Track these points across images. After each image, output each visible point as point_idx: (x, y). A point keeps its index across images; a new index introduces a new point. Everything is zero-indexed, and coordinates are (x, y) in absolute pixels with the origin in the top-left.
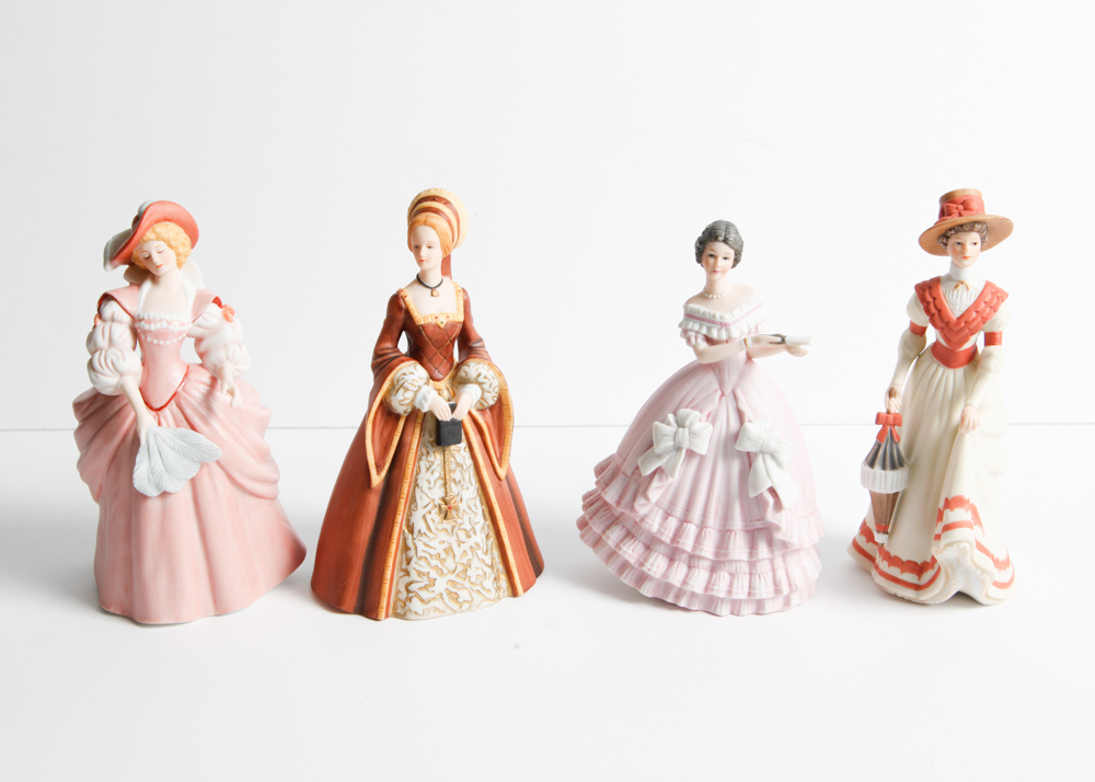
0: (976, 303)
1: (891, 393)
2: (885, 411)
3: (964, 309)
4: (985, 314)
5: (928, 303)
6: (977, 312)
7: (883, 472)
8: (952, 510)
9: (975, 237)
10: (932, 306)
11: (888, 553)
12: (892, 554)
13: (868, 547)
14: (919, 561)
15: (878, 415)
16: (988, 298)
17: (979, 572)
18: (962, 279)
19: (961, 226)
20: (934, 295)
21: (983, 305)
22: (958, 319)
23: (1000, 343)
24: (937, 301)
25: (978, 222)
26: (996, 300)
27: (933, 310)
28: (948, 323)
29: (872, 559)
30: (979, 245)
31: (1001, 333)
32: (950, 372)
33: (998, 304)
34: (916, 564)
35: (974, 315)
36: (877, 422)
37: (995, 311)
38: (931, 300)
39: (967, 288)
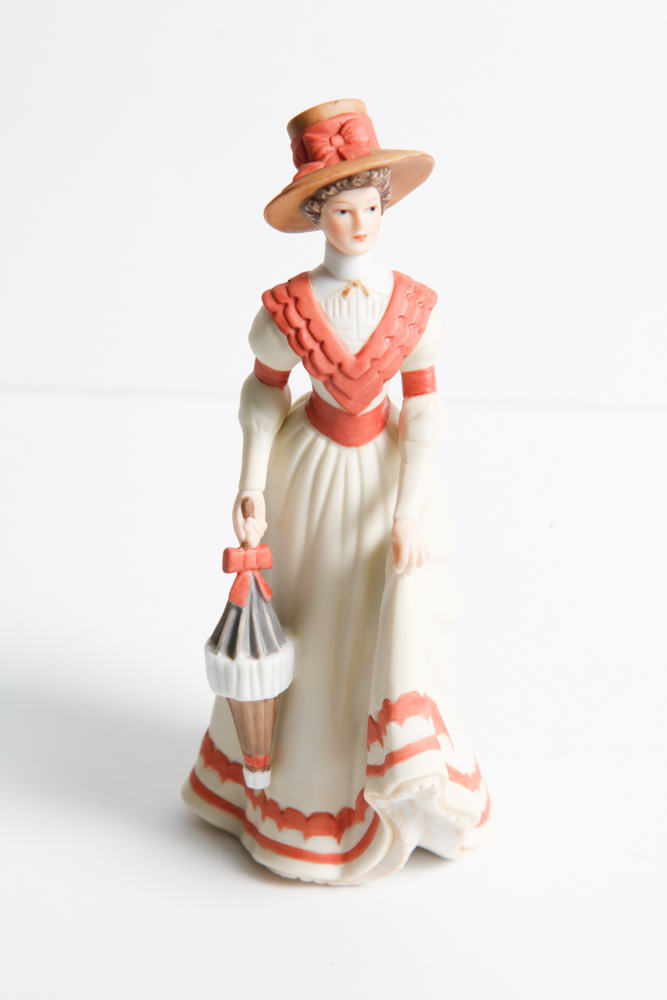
0: (386, 319)
1: (244, 506)
2: (237, 545)
3: (365, 335)
4: (404, 341)
5: (298, 330)
6: (391, 337)
7: (254, 662)
8: (401, 723)
9: (371, 195)
10: (305, 335)
11: (273, 804)
12: (283, 804)
13: (227, 790)
14: (334, 810)
15: (227, 553)
16: (404, 308)
17: (453, 819)
18: (354, 278)
19: (350, 178)
20: (307, 314)
21: (397, 324)
22: (359, 355)
23: (434, 389)
24: (312, 325)
25: (377, 169)
26: (418, 310)
27: (310, 343)
28: (340, 366)
29: (238, 812)
30: (378, 210)
31: (432, 369)
32: (350, 453)
33: (424, 318)
34: (330, 816)
35: (386, 344)
36: (226, 568)
37: (421, 332)
38: (301, 323)
39: (366, 294)
